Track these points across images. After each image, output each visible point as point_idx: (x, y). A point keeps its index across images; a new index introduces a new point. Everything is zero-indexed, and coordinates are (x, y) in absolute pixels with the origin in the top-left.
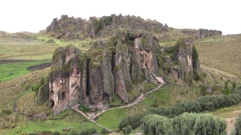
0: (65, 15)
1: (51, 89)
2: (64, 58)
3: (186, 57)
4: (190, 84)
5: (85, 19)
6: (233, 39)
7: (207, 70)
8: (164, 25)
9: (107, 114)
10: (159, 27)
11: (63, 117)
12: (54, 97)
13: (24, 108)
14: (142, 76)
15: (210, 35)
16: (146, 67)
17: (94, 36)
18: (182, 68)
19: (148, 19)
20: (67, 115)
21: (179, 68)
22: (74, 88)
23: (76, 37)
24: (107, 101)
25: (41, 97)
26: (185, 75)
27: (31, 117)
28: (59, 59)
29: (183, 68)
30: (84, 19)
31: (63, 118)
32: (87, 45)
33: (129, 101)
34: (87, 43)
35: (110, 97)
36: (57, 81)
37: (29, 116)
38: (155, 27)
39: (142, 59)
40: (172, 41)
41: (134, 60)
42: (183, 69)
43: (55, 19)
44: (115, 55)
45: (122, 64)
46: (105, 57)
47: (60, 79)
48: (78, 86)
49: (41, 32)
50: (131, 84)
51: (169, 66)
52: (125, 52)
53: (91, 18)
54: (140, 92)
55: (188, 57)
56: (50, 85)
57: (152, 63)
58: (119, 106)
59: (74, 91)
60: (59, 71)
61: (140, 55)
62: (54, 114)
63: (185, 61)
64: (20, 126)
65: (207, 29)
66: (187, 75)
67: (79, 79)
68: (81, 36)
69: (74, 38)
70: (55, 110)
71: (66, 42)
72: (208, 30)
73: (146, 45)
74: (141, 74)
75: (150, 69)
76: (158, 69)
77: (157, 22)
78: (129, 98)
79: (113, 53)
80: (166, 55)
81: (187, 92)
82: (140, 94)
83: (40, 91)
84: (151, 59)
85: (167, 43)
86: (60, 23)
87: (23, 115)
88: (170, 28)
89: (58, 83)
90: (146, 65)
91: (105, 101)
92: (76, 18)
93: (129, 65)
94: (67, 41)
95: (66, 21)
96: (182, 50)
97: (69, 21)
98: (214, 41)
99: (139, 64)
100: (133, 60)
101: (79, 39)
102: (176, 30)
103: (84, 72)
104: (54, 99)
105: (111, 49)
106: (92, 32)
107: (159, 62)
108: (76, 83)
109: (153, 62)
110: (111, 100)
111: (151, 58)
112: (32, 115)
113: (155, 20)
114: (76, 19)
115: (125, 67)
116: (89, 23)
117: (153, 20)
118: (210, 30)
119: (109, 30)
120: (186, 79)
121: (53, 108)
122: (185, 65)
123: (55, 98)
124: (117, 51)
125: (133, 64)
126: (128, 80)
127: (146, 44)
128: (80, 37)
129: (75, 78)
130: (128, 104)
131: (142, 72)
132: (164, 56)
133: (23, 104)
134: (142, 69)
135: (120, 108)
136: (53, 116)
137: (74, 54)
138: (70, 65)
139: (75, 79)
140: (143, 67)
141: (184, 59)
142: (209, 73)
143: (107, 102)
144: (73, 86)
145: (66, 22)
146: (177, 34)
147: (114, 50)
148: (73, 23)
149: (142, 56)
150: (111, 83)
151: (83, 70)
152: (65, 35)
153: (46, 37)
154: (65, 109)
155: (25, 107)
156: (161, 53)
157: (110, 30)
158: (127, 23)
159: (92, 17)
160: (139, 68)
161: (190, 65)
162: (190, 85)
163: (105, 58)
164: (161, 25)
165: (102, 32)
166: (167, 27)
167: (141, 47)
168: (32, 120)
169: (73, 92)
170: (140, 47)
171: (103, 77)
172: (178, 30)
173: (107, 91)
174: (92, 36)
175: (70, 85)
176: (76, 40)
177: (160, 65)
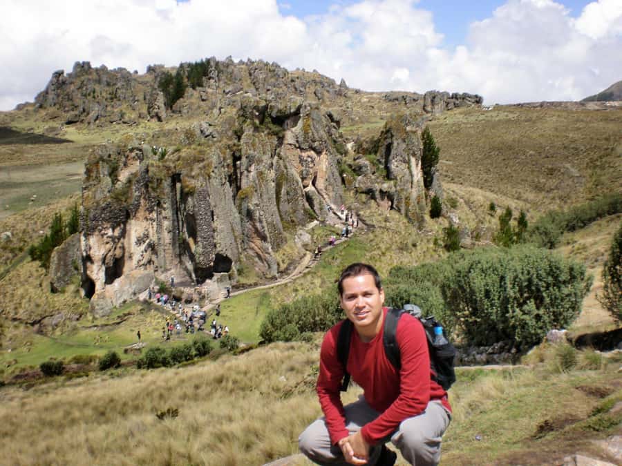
0: (84, 63)
1: (87, 252)
2: (114, 173)
3: (408, 162)
4: (419, 225)
5: (136, 72)
6: (511, 116)
7: (457, 191)
8: (338, 83)
9: (229, 307)
10: (328, 89)
11: (119, 321)
12: (95, 272)
13: (16, 304)
14: (305, 210)
15: (455, 107)
16: (313, 189)
17: (163, 114)
18: (398, 188)
19: (298, 69)
20: (129, 314)
21: (393, 188)
22: (143, 247)
23: (117, 118)
24: (226, 273)
25: (59, 274)
26: (407, 204)
27: (37, 326)
28: (102, 176)
29: (402, 187)
30: (132, 72)
31: (119, 323)
32: (147, 139)
33: (278, 273)
34: (147, 134)
35: (233, 263)
36: (101, 230)
37: (33, 324)
38: (316, 90)
39: (304, 168)
40: (362, 122)
41: (285, 171)
42: (402, 190)
43: (56, 73)
44: (238, 162)
45: (257, 182)
46: (216, 168)
47: (109, 226)
48: (151, 240)
49: (20, 107)
50: (282, 230)
51: (369, 184)
52: (264, 153)
53: (151, 69)
54: (304, 250)
55: (413, 160)
56: (83, 243)
57: (329, 177)
58: (256, 284)
59: (144, 254)
60: (103, 205)
61: (298, 160)
62: (97, 313)
63: (406, 171)
64: (12, 350)
65: (445, 92)
66: (412, 204)
67: (155, 223)
68: (131, 115)
69: (112, 122)
70: (98, 305)
71: (93, 131)
72: (448, 94)
73: (313, 135)
74: (304, 205)
75: (324, 194)
76: (342, 193)
77: (322, 76)
78: (278, 265)
79: (233, 155)
80: (358, 158)
81: (414, 245)
82: (305, 255)
83: (55, 259)
84: (327, 169)
85: (349, 129)
86: (71, 83)
87: (16, 323)
88: (353, 90)
89: (103, 235)
90: (314, 184)
91: (222, 273)
92: (112, 69)
93: (273, 184)
94: (94, 129)
95: (86, 77)
96: (398, 144)
97: (94, 76)
98: (465, 121)
99: (297, 182)
100: (283, 171)
101: (124, 123)
102: (370, 96)
103: (165, 206)
104: (94, 276)
105: (229, 147)
106: (158, 104)
107: (345, 175)
108: (147, 236)
109: (331, 175)
110: (236, 273)
111: (324, 167)
112: (40, 321)
113: (314, 71)
114: (111, 71)
115: (264, 190)
116: (147, 82)
117: (312, 71)
118: (453, 94)
119: (203, 100)
120: (410, 214)
121: (92, 299)
122: (407, 181)
123: (97, 274)
124: (243, 152)
125: (284, 182)
126: (275, 223)
127: (313, 133)
128: (126, 118)
129: (145, 221)
130: (276, 279)
131: (304, 200)
132: (355, 160)
133: (12, 294)
134: (304, 193)
135: (259, 290)
136: (94, 318)
137: (138, 162)
138: (132, 189)
139: (145, 224)
140: (307, 189)
141: (404, 166)
142: (462, 198)
143: (225, 276)
144: (140, 241)
145: (89, 80)
146: (372, 104)
147: (235, 148)
148: (105, 83)
149: (304, 163)
150: (233, 230)
151: (162, 202)
152: (88, 114)
153: (35, 121)
154: (122, 300)
155: (18, 301)
156: (346, 153)
157: (204, 98)
158: (246, 81)
159: (152, 65)
160: (299, 191)
161: (418, 181)
162: (420, 228)
163: (216, 171)
164: (332, 83)
165: (185, 104)
166: (347, 88)
167: (301, 139)
168: (40, 332)
169: (141, 258)
170: (297, 141)
171: (215, 217)
172: (375, 96)
173: (224, 250)
174: (160, 115)
175: (134, 239)
176: (118, 127)
177: (346, 182)
